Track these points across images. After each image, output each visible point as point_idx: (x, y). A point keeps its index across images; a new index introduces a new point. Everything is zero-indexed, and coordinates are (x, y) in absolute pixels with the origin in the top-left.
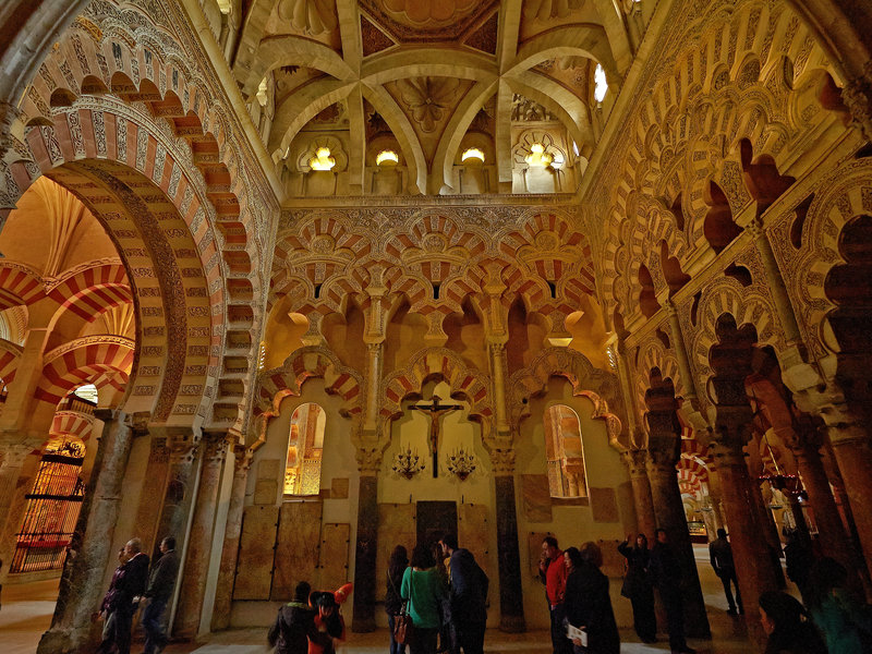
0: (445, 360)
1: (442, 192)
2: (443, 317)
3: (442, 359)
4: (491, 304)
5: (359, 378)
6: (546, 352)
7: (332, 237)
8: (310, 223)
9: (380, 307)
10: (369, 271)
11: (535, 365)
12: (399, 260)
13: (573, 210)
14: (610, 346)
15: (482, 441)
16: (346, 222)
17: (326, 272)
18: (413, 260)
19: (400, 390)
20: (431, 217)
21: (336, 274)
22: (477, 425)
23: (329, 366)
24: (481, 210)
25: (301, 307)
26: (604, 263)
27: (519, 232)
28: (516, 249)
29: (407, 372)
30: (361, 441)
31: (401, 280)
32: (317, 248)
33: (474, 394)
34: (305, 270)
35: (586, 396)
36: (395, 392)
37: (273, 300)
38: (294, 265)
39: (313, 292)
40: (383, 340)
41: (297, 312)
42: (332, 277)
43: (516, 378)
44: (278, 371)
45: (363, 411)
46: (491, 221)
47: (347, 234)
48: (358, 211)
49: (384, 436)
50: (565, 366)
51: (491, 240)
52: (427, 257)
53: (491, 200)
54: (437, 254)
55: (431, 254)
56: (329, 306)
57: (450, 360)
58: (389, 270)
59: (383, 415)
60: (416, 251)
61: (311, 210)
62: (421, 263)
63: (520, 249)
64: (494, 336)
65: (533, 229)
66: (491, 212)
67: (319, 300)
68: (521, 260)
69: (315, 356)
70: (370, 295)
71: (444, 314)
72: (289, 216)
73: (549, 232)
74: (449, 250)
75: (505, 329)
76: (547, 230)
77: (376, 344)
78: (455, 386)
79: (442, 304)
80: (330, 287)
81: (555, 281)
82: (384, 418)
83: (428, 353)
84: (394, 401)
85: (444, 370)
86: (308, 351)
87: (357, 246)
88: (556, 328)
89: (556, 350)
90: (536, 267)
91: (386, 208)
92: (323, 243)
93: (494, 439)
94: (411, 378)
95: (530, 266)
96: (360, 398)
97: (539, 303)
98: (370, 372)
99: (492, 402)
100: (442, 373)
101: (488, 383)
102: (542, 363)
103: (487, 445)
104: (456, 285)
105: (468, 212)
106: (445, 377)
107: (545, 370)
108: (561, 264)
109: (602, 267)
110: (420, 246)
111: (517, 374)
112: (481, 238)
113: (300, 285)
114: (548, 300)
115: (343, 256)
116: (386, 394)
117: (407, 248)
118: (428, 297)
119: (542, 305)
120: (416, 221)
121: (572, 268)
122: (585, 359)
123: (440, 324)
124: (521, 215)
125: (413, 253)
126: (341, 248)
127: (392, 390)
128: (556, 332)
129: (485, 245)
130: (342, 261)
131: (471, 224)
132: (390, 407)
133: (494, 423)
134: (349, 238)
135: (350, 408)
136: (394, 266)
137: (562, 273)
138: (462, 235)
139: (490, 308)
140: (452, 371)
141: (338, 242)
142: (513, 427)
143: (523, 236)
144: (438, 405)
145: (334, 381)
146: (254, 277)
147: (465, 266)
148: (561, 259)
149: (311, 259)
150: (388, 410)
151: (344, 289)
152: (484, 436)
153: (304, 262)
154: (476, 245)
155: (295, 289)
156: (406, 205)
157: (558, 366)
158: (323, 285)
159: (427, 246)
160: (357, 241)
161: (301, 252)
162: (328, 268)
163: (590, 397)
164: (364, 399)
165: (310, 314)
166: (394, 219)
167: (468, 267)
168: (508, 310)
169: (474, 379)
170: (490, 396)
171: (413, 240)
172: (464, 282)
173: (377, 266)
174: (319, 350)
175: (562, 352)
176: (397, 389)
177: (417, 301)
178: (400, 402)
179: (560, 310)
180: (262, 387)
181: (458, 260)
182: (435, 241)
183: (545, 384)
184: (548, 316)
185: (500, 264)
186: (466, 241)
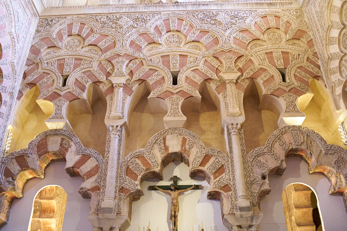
0: (184, 140)
3: (181, 140)
4: (226, 88)
5: (100, 158)
6: (281, 131)
7: (82, 37)
8: (63, 27)
9: (122, 93)
10: (113, 63)
11: (271, 142)
12: (141, 54)
13: (295, 12)
14: (341, 124)
15: (223, 218)
16: (95, 25)
17: (74, 65)
18: (153, 54)
19: (139, 169)
20: (170, 19)
21: (82, 66)
22: (217, 203)
23: (71, 147)
24: (214, 13)
25: (48, 95)
26: (328, 49)
27: (249, 29)
28: (247, 43)
29: (147, 152)
30: (99, 219)
31: (142, 70)
32: (67, 46)
33: (214, 171)
34: (55, 64)
35: (322, 173)
36: (134, 171)
37: (24, 89)
38: (46, 60)
39: (61, 82)
40: (124, 122)
41: (45, 99)
42: (78, 69)
43: (254, 155)
44: (22, 153)
45: (102, 190)
46: (224, 21)
47: (95, 34)
48: (106, 16)
49: (122, 214)
50: (300, 143)
51: (224, 36)
52: (167, 51)
53: (223, 6)
54: (176, 48)
55: (170, 49)
56: (74, 94)
57: (189, 140)
58: (131, 62)
59: (122, 194)
60: (157, 46)
61: (65, 16)
62: (161, 56)
63: (251, 43)
64: (230, 116)
65: (261, 27)
66: (223, 15)
67: (65, 89)
68: (252, 52)
69: (58, 139)
70: (113, 83)
71: (182, 98)
72: (46, 22)
73: (275, 30)
74: (187, 45)
75: (241, 110)
76: (273, 28)
77: (117, 126)
78: (193, 165)
79: (180, 89)
80: (76, 77)
81: (285, 68)
82: (123, 197)
83: (167, 134)
84: (133, 180)
85: (183, 149)
86: (52, 134)
87: (103, 44)
88: (289, 108)
89: (291, 129)
90: (266, 57)
91: (131, 13)
92: (73, 42)
93: (235, 215)
94: (150, 158)
95: (261, 56)
96: (100, 177)
97: (271, 87)
98: (110, 152)
99: (231, 178)
100: (181, 153)
101: (227, 160)
102: (278, 141)
103: (228, 222)
104: (193, 73)
105: (203, 15)
106: (184, 156)
107: (281, 148)
108: (289, 55)
109: (326, 53)
110: (160, 42)
111: (255, 151)
112: (215, 35)
113: (49, 76)
114: (279, 85)
115: (90, 52)
116: (125, 173)
117: (148, 44)
118: (167, 83)
119: (274, 88)
120: (156, 22)
121: (299, 57)
122: (318, 136)
123: (179, 107)
124: (250, 16)
125: (154, 47)
126: (89, 45)
127: (132, 169)
128: (289, 111)
129: (219, 40)
130: (89, 56)
131: (206, 24)
132: (129, 185)
133: (234, 199)
134: (96, 37)
135: (89, 188)
136: (136, 58)
137: (291, 62)
138: (199, 32)
139: (226, 92)
140: (190, 150)
141: (87, 41)
142: (253, 203)
143: (253, 33)
144: (178, 185)
145: (75, 161)
146: (6, 65)
147: (201, 57)
148: (288, 51)
149: (61, 55)
150: (126, 188)
151: (89, 78)
152: (224, 213)
153: (55, 57)
154: (211, 40)
155: (45, 80)
156: (148, 11)
157: (294, 143)
158: (70, 76)
159: (166, 42)
160: (104, 39)
161: (53, 50)
162: (77, 62)
163: (326, 173)
164: (103, 179)
165: (56, 100)
166: (137, 21)
167: (204, 58)
168: (243, 94)
169: (213, 157)
170: (228, 173)
171: (154, 37)
172: (201, 70)
173: (121, 58)
174: (63, 133)
175: (296, 130)
176: (136, 168)
177: (156, 88)
178: (139, 181)
179: (291, 93)
180: (6, 167)
181: (195, 53)
182: (173, 38)
183: (282, 161)
184: (280, 97)
185: (233, 54)
186: (202, 37)
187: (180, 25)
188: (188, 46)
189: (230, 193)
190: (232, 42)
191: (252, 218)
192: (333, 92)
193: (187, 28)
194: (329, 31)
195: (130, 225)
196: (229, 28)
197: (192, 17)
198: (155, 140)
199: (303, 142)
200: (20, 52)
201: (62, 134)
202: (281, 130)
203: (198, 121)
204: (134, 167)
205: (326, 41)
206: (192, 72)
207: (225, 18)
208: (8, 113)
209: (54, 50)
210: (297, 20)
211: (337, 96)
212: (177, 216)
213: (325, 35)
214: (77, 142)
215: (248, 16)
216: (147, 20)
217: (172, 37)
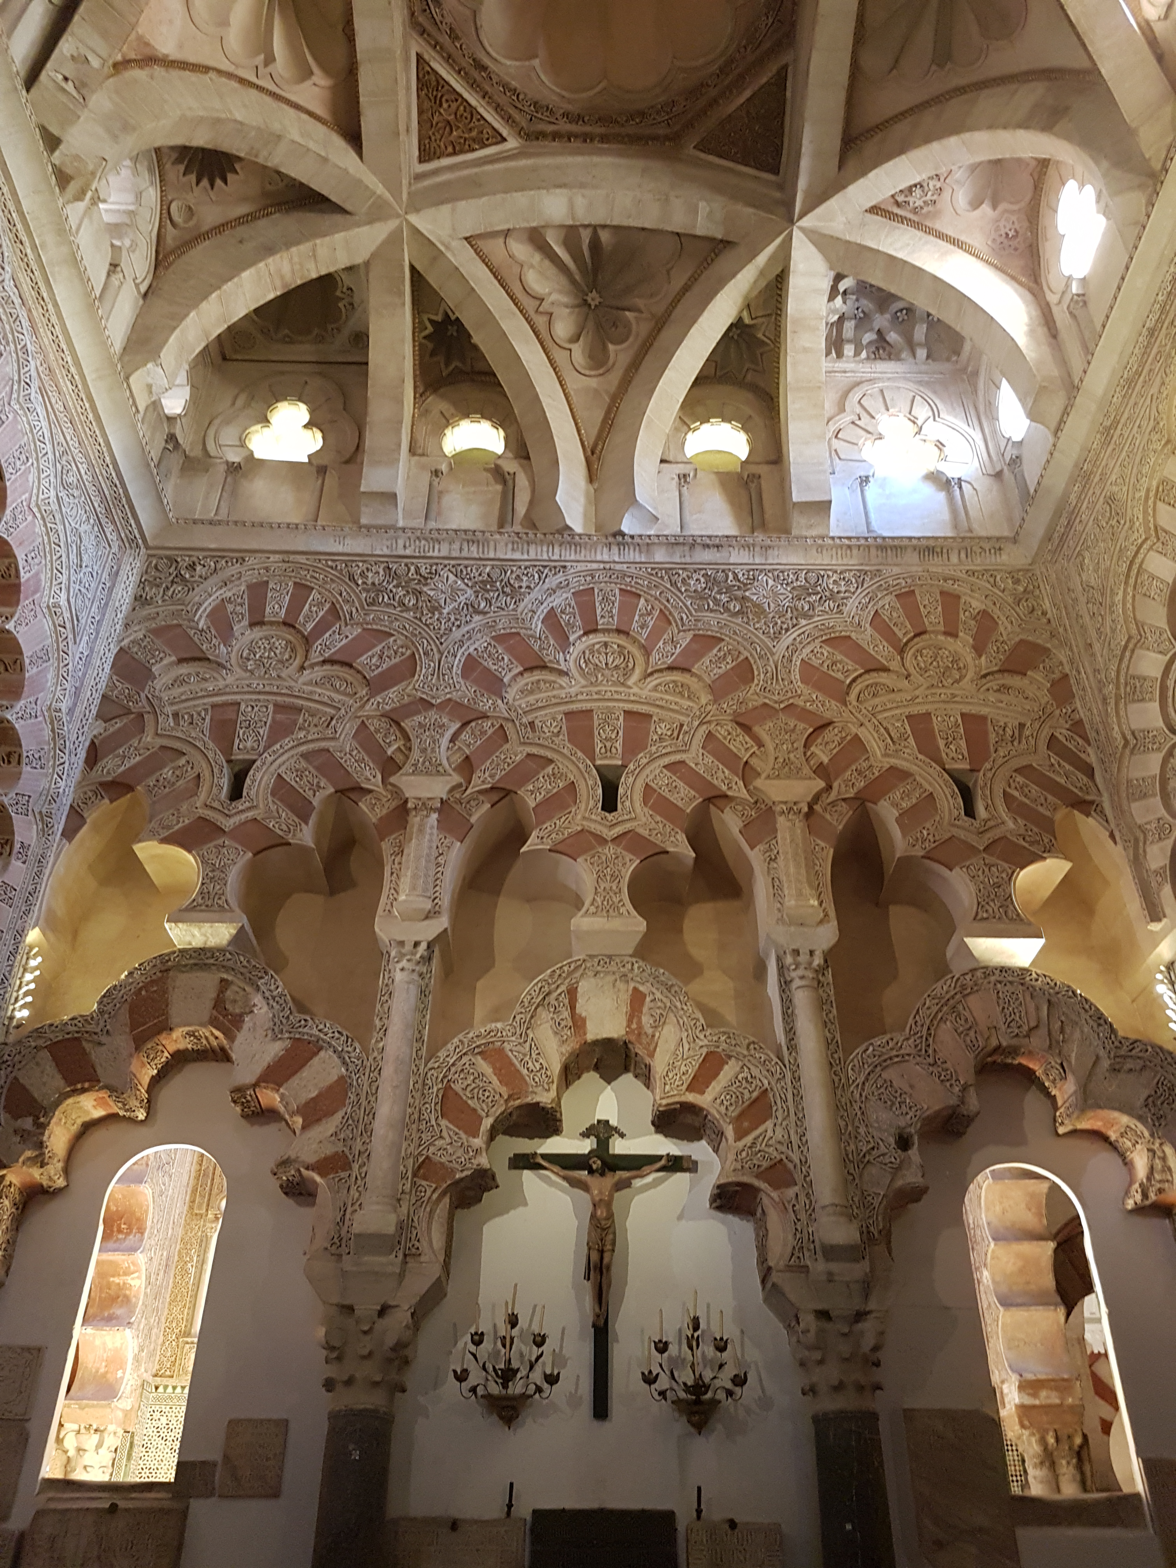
0: (637, 1000)
1: (628, 525)
2: (630, 865)
3: (625, 997)
4: (775, 831)
5: (353, 1055)
6: (959, 984)
7: (299, 631)
8: (234, 591)
9: (435, 831)
10: (408, 730)
11: (928, 1022)
12: (499, 702)
13: (1010, 581)
14: (1162, 968)
15: (763, 1281)
16: (344, 594)
17: (271, 726)
18: (540, 704)
19: (487, 1094)
20: (596, 591)
21: (302, 734)
22: (744, 1228)
23: (252, 1012)
24: (740, 575)
25: (176, 828)
26: (1122, 713)
27: (853, 636)
28: (848, 682)
29: (514, 1034)
30: (344, 1274)
31: (503, 757)
32: (248, 660)
33: (734, 1112)
34: (204, 719)
35: (1099, 1136)
36: (469, 1102)
37: (89, 803)
38: (172, 704)
39: (225, 783)
40: (441, 930)
41: (165, 841)
42: (288, 742)
43: (870, 1061)
44: (76, 1029)
45: (356, 1166)
46: (772, 605)
47: (346, 625)
48: (382, 566)
49: (423, 1259)
50: (1026, 1028)
51: (773, 654)
52: (584, 697)
53: (770, 552)
54: (613, 689)
55: (596, 689)
56: (271, 826)
57: (652, 997)
58: (468, 729)
59: (424, 1183)
60: (553, 678)
61: (240, 557)
62: (566, 714)
63: (860, 680)
64: (790, 925)
65: (895, 628)
66: (771, 582)
67: (241, 808)
68: (864, 711)
69: (208, 981)
70: (407, 795)
71: (632, 857)
72: (171, 570)
73: (941, 638)
74: (649, 679)
75: (824, 905)
76: (936, 633)
77: (416, 944)
78: (667, 1088)
79: (628, 826)
80: (280, 771)
81: (972, 770)
82: (428, 1193)
83: (582, 975)
84: (466, 1133)
85: (633, 1031)
86: (186, 966)
87: (374, 660)
88: (987, 907)
89: (993, 979)
90: (909, 732)
91: (466, 562)
92: (268, 647)
93: (808, 1272)
94: (525, 1055)
95: (891, 728)
96: (350, 1122)
97: (925, 832)
98: (389, 1032)
99: (794, 1138)
100: (625, 1043)
101: (778, 1076)
102: (949, 1017)
103: (783, 1294)
104: (669, 774)
105: (702, 580)
106: (636, 1054)
107: (961, 1041)
108: (986, 724)
109: (1116, 728)
110: (563, 667)
111: (871, 1049)
112: (742, 649)
113: (182, 761)
114: (954, 825)
115: (328, 686)
116: (438, 1107)
117: (526, 670)
118: (583, 806)
119: (937, 838)
120: (552, 599)
121: (1020, 736)
122: (1087, 1007)
123: (621, 884)
124: (859, 591)
125: (542, 683)
126: (324, 662)
127: (461, 1093)
128: (987, 919)
129: (755, 667)
130: (326, 699)
131: (712, 611)
132: (450, 1151)
133: (803, 1216)
134: (350, 637)
135: (312, 1159)
136: (485, 717)
137: (992, 749)
138: (688, 640)
139: (774, 842)
140: (657, 1034)
141: (317, 645)
142: (869, 1232)
143: (866, 647)
144: (611, 1152)
145: (265, 1064)
146: (33, 720)
147: (696, 723)
148: (984, 711)
149: (228, 690)
150: (442, 1164)
151: (324, 776)
152: (771, 1263)
153: (204, 697)
154: (728, 667)
155: (167, 773)
156: (525, 557)
157: (1003, 1028)
158: (258, 763)
159: (584, 666)
160: (375, 646)
161: (198, 670)
162: (279, 717)
163: (1113, 1136)
164: (361, 1127)
165: (206, 847)
166: (488, 591)
167: (704, 727)
168: (832, 851)
169: (732, 1062)
170: (784, 1119)
171: (541, 649)
172: (693, 766)
173: (432, 715)
174: (225, 963)
175: (1011, 983)
176: (476, 1091)
177: (550, 818)
178: (485, 1138)
179: (992, 855)
180: (16, 1078)
181: (676, 707)
182: (606, 654)
183: (965, 1088)
184: (957, 870)
185: (800, 719)
186: (699, 655)
187: (627, 610)
188: (652, 682)
189: (791, 1192)
190: (796, 676)
191: (867, 1287)
192: (1137, 862)
193: (652, 623)
194: (1128, 654)
195: (445, 1295)
196: (787, 630)
197: (669, 586)
198: (541, 997)
199: (1037, 1027)
200: (80, 674)
201: (223, 967)
202: (958, 979)
203: (680, 931)
204: (469, 1089)
205: (1118, 688)
206: (665, 771)
207: (776, 594)
208: (30, 888)
209: (201, 671)
210: (1017, 609)
211: (1153, 877)
212: (608, 1268)
213: (1115, 669)
214: (275, 993)
215: (852, 590)
216: (521, 587)
217: (603, 650)
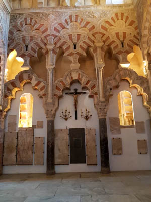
2: (78, 57)
3: (78, 74)
4: (97, 51)
7: (32, 25)
8: (22, 20)
9: (52, 53)
10: (47, 39)
12: (60, 34)
15: (94, 105)
16: (37, 19)
20: (72, 15)
23: (33, 78)
24: (93, 12)
29: (64, 79)
30: (47, 106)
32: (26, 30)
33: (91, 87)
34: (21, 39)
38: (17, 37)
39: (25, 48)
40: (54, 67)
41: (19, 57)
42: (32, 42)
43: (108, 80)
44: (13, 81)
45: (47, 95)
46: (97, 16)
48: (42, 14)
49: (55, 105)
51: (97, 24)
52: (71, 32)
53: (97, 7)
54: (75, 31)
56: (31, 54)
57: (81, 74)
58: (56, 38)
60: (66, 30)
61: (23, 14)
62: (69, 35)
67: (27, 52)
70: (48, 49)
73: (121, 20)
74: (80, 29)
75: (103, 61)
77: (51, 69)
78: (83, 85)
79: (77, 51)
80: (32, 46)
81: (123, 41)
82: (55, 98)
83: (72, 72)
86: (24, 72)
92: (28, 28)
93: (99, 104)
94: (66, 82)
97: (117, 50)
98: (49, 80)
99: (98, 90)
100: (78, 80)
101: (96, 83)
103: (96, 107)
104: (83, 43)
107: (119, 77)
110: (68, 28)
112: (93, 24)
113: (19, 46)
114: (120, 49)
116: (56, 88)
117: (63, 29)
118: (71, 49)
120: (66, 17)
121: (130, 35)
122: (135, 72)
123: (77, 60)
126: (35, 30)
127: (58, 86)
128: (123, 61)
129: (95, 26)
130: (36, 35)
131: (89, 18)
134: (39, 26)
135: (42, 94)
136: (58, 36)
138: (85, 23)
140: (82, 79)
141: (34, 27)
142: (106, 100)
143: (110, 22)
145: (35, 84)
148: (126, 32)
149: (23, 35)
150: (57, 95)
151: (37, 46)
154: (91, 27)
156: (62, 11)
158: (29, 45)
160: (42, 27)
161: (19, 32)
162: (31, 38)
163: (136, 87)
164: (47, 91)
165: (24, 57)
167: (88, 36)
168: (104, 53)
169: (91, 81)
171: (65, 25)
172: (86, 42)
173: (50, 37)
175: (126, 69)
177: (67, 51)
178: (61, 91)
179: (125, 53)
180: (7, 87)
181: (84, 33)
183: (118, 83)
184: (120, 55)
185: (101, 34)
186: (87, 25)
189: (97, 96)
190: (100, 27)
191: (105, 105)
193: (80, 20)
198: (67, 75)
201: (29, 72)
202: (119, 69)
217: (73, 25)
